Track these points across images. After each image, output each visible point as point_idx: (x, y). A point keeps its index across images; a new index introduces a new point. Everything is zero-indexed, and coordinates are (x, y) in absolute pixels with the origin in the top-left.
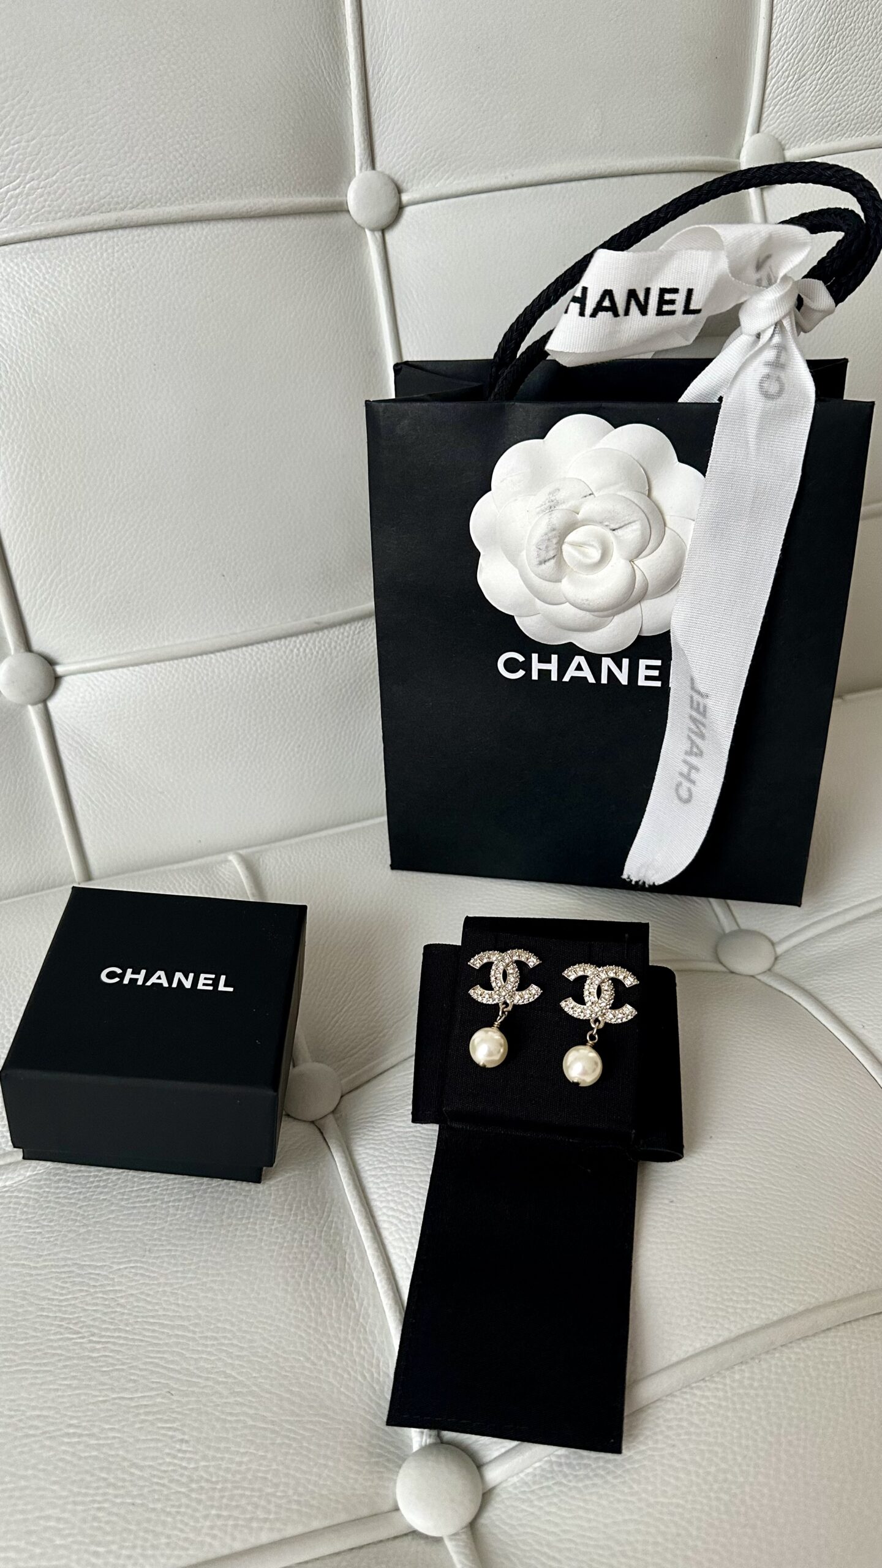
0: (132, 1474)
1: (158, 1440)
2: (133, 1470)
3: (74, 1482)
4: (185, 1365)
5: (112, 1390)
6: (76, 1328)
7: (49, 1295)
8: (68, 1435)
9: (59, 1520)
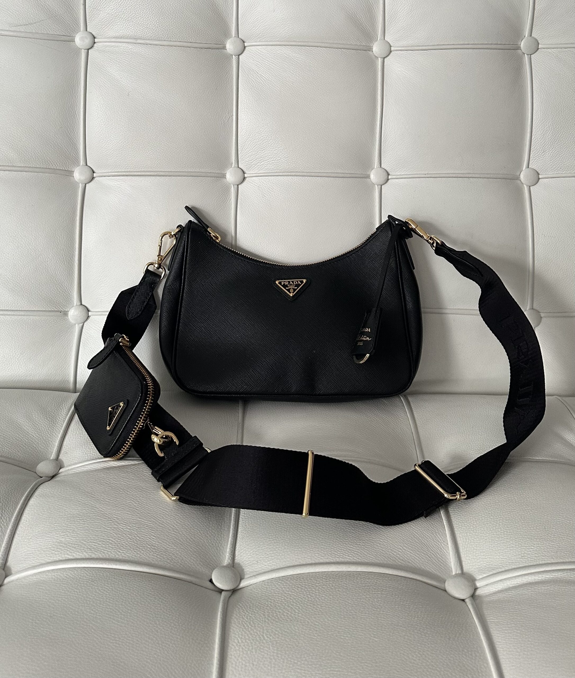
0: (137, 538)
1: (147, 533)
2: (137, 537)
3: (120, 535)
4: (163, 520)
5: (140, 518)
6: (135, 501)
7: (130, 491)
8: (123, 524)
9: (112, 541)
